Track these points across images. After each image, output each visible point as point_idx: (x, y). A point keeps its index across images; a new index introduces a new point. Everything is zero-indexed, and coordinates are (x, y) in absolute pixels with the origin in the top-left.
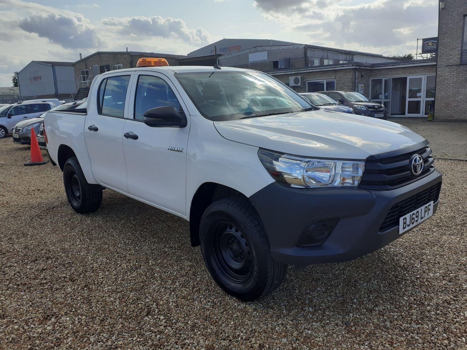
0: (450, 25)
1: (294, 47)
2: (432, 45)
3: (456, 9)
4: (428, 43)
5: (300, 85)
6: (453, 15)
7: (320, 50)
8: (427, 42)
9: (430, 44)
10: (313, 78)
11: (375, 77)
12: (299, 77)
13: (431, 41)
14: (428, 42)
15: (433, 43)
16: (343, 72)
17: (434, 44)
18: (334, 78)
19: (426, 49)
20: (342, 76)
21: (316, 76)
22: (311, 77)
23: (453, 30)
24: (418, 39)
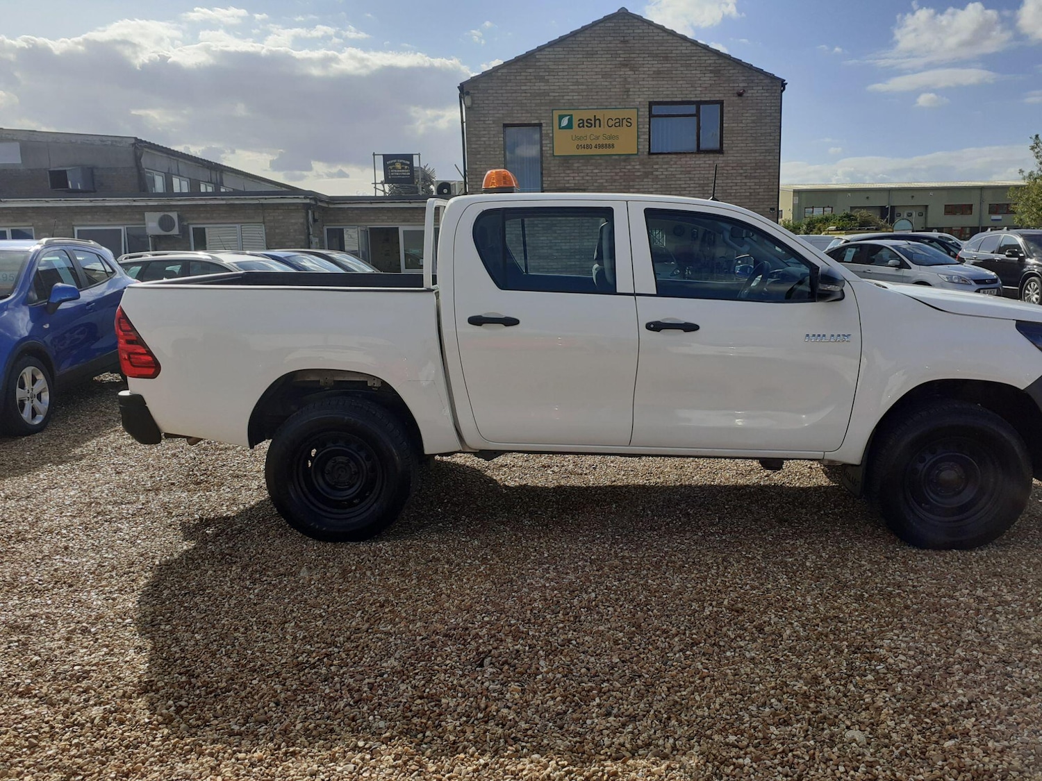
0: (484, 139)
1: (102, 141)
2: (403, 168)
3: (490, 112)
4: (394, 164)
5: (178, 233)
6: (487, 122)
7: (165, 155)
8: (392, 161)
9: (398, 166)
10: (208, 219)
11: (334, 224)
12: (174, 215)
13: (398, 161)
14: (395, 161)
15: (402, 164)
16: (282, 211)
17: (406, 167)
18: (262, 221)
19: (391, 175)
20: (281, 218)
21: (215, 215)
22: (202, 215)
23: (489, 149)
24: (374, 155)
